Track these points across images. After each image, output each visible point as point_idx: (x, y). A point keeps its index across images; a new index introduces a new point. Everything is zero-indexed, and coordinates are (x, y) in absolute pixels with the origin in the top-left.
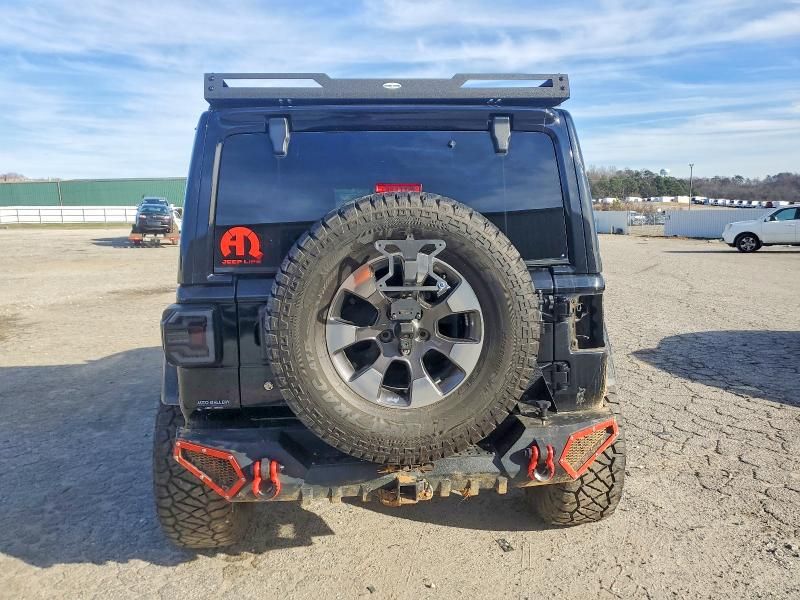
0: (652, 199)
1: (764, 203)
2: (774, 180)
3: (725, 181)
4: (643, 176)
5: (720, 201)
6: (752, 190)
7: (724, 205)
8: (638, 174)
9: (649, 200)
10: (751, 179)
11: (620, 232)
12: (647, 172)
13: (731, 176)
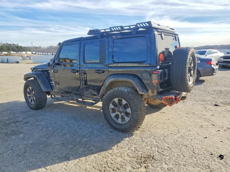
0: (19, 52)
1: (51, 54)
2: (49, 48)
3: (37, 48)
4: (12, 45)
5: (40, 53)
6: (45, 50)
7: (41, 54)
8: (10, 45)
9: (18, 53)
10: (44, 47)
11: (18, 62)
12: (14, 44)
13: (38, 46)
